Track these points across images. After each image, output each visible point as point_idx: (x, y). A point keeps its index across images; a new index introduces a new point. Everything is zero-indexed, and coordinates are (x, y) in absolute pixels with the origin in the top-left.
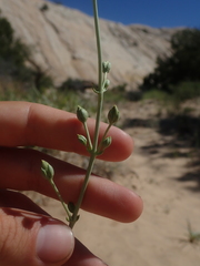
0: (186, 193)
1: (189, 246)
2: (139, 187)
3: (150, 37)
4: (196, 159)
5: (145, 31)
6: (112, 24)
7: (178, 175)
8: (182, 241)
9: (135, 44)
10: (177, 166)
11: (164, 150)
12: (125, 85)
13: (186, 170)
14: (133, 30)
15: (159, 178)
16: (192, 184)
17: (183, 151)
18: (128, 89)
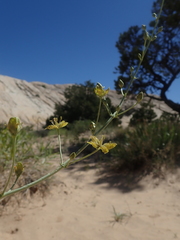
0: (103, 191)
1: (117, 224)
2: (69, 192)
3: (48, 91)
4: (102, 169)
5: (44, 86)
6: (19, 81)
7: (93, 181)
8: (111, 222)
9: (37, 96)
10: (91, 175)
11: (79, 166)
12: (32, 126)
13: (97, 178)
14: (34, 85)
15: (81, 185)
16: (105, 185)
17: (91, 165)
18: (35, 129)
